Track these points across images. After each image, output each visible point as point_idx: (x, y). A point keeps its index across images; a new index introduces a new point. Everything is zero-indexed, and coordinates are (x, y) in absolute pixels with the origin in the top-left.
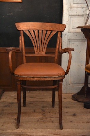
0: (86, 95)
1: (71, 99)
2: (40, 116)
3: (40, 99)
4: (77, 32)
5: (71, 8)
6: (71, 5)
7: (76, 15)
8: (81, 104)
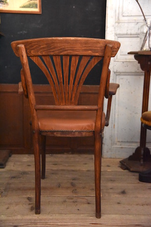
0: (142, 160)
1: (119, 167)
2: (68, 193)
3: (69, 166)
4: (128, 60)
5: (119, 23)
6: (119, 19)
7: (127, 34)
8: (134, 175)
